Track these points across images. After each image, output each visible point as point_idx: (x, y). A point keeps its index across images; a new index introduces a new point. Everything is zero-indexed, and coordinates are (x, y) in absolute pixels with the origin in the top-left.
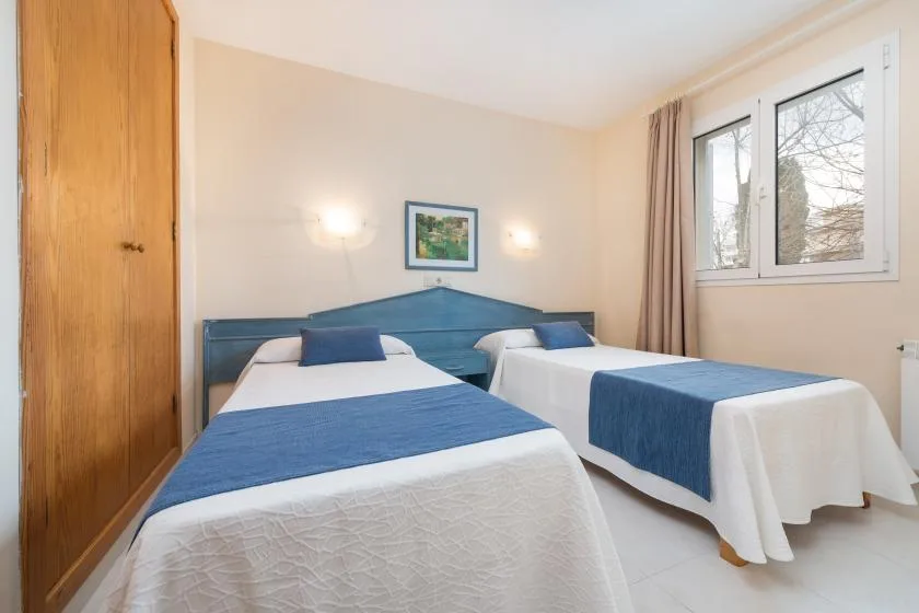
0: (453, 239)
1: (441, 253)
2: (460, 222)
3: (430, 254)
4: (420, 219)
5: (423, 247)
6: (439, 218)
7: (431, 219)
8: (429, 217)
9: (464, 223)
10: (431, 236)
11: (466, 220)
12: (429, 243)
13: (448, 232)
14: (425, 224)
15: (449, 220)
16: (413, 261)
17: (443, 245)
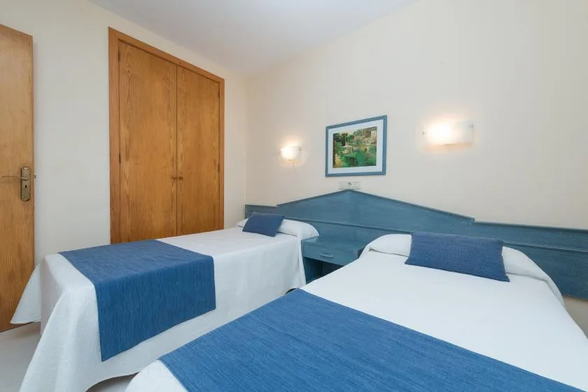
0: (362, 149)
1: (352, 162)
2: (368, 132)
3: (344, 163)
4: (336, 137)
5: (338, 159)
6: (350, 133)
7: (345, 135)
8: (343, 135)
9: (372, 132)
10: (344, 149)
11: (375, 129)
12: (342, 155)
13: (358, 143)
14: (340, 140)
15: (359, 133)
16: (331, 170)
17: (353, 155)
